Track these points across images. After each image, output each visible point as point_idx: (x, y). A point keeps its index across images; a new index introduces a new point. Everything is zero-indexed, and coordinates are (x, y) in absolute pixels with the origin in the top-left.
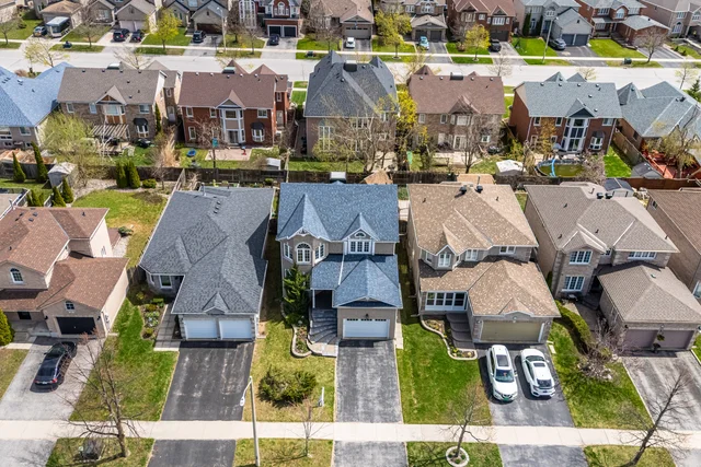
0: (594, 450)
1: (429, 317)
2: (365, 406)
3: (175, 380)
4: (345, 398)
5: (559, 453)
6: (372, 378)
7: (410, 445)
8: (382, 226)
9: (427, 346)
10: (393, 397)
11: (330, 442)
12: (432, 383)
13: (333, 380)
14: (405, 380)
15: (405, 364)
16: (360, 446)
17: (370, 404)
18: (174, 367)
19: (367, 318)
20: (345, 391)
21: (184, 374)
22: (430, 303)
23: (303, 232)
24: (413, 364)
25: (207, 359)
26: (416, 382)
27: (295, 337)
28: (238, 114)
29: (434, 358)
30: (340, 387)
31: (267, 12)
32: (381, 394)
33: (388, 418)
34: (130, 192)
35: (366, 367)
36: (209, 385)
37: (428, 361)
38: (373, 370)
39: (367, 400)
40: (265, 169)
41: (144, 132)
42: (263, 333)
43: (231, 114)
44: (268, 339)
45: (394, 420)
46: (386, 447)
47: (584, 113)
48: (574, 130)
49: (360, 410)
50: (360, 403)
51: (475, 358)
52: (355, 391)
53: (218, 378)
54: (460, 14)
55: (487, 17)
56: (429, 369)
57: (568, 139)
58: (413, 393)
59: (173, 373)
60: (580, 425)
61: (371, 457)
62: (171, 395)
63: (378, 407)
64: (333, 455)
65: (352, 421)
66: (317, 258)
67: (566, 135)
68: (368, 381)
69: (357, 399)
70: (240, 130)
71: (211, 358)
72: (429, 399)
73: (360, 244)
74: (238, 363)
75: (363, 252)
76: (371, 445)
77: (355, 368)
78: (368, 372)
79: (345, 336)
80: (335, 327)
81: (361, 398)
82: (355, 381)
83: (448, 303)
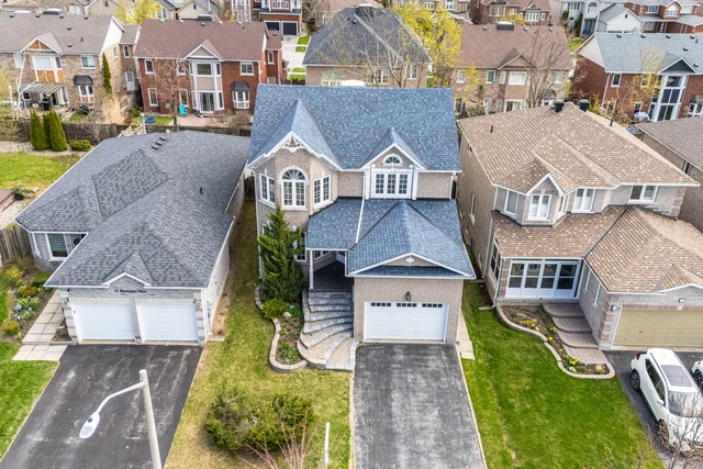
2: (412, 465)
3: (37, 413)
4: (372, 447)
8: (430, 148)
9: (517, 356)
10: (467, 447)
12: (540, 421)
13: (345, 413)
14: (487, 413)
15: (482, 386)
17: (423, 461)
18: (43, 389)
19: (407, 301)
20: (370, 433)
21: (58, 401)
22: (515, 283)
23: (293, 143)
24: (496, 387)
25: (109, 375)
26: (508, 419)
27: (277, 337)
28: (214, 69)
29: (534, 376)
30: (360, 427)
31: (264, 6)
32: (443, 439)
34: (49, 154)
35: (408, 390)
37: (525, 380)
38: (422, 396)
39: (415, 453)
41: (89, 95)
42: (220, 333)
43: (205, 69)
44: (228, 341)
47: (680, 66)
50: (403, 458)
51: (612, 374)
52: (390, 434)
54: (488, 7)
56: (529, 394)
58: (505, 438)
59: (37, 399)
62: (21, 440)
66: (317, 200)
67: (655, 100)
68: (415, 416)
69: (396, 451)
70: (217, 91)
71: (116, 375)
72: (539, 451)
73: (392, 177)
74: (167, 381)
75: (397, 195)
77: (388, 392)
78: (413, 400)
79: (368, 337)
80: (348, 321)
81: (403, 449)
82: (390, 415)
83: (547, 284)
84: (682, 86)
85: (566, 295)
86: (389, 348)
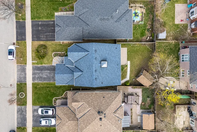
0: (25, 130)
2: (37, 73)
3: (44, 21)
4: (39, 68)
5: (24, 121)
7: (26, 84)
9: (58, 91)
10: (40, 80)
11: (26, 64)
12: (45, 91)
13: (45, 64)
14: (46, 84)
15: (52, 84)
16: (25, 71)
17: (38, 74)
18: (49, 20)
20: (42, 68)
21: (47, 23)
24: (52, 87)
25: (52, 28)
26: (45, 87)
27: (60, 53)
29: (53, 93)
30: (43, 66)
32: (41, 77)
33: (34, 79)
35: (50, 73)
36: (43, 31)
37: (52, 91)
38: (49, 75)
39: (39, 73)
42: (63, 43)
44: (61, 45)
45: (33, 80)
46: (25, 78)
49: (36, 71)
50: (38, 72)
51: (54, 105)
52: (42, 70)
53: (46, 33)
56: (50, 91)
58: (42, 86)
59: (47, 20)
60: (33, 128)
61: (22, 74)
62: (39, 21)
63: (37, 76)
64: (22, 65)
65: (33, 69)
68: (45, 74)
69: (39, 71)
72: (39, 90)
76: (25, 74)
77: (49, 70)
78: (48, 74)
81: (39, 72)
82: (45, 70)
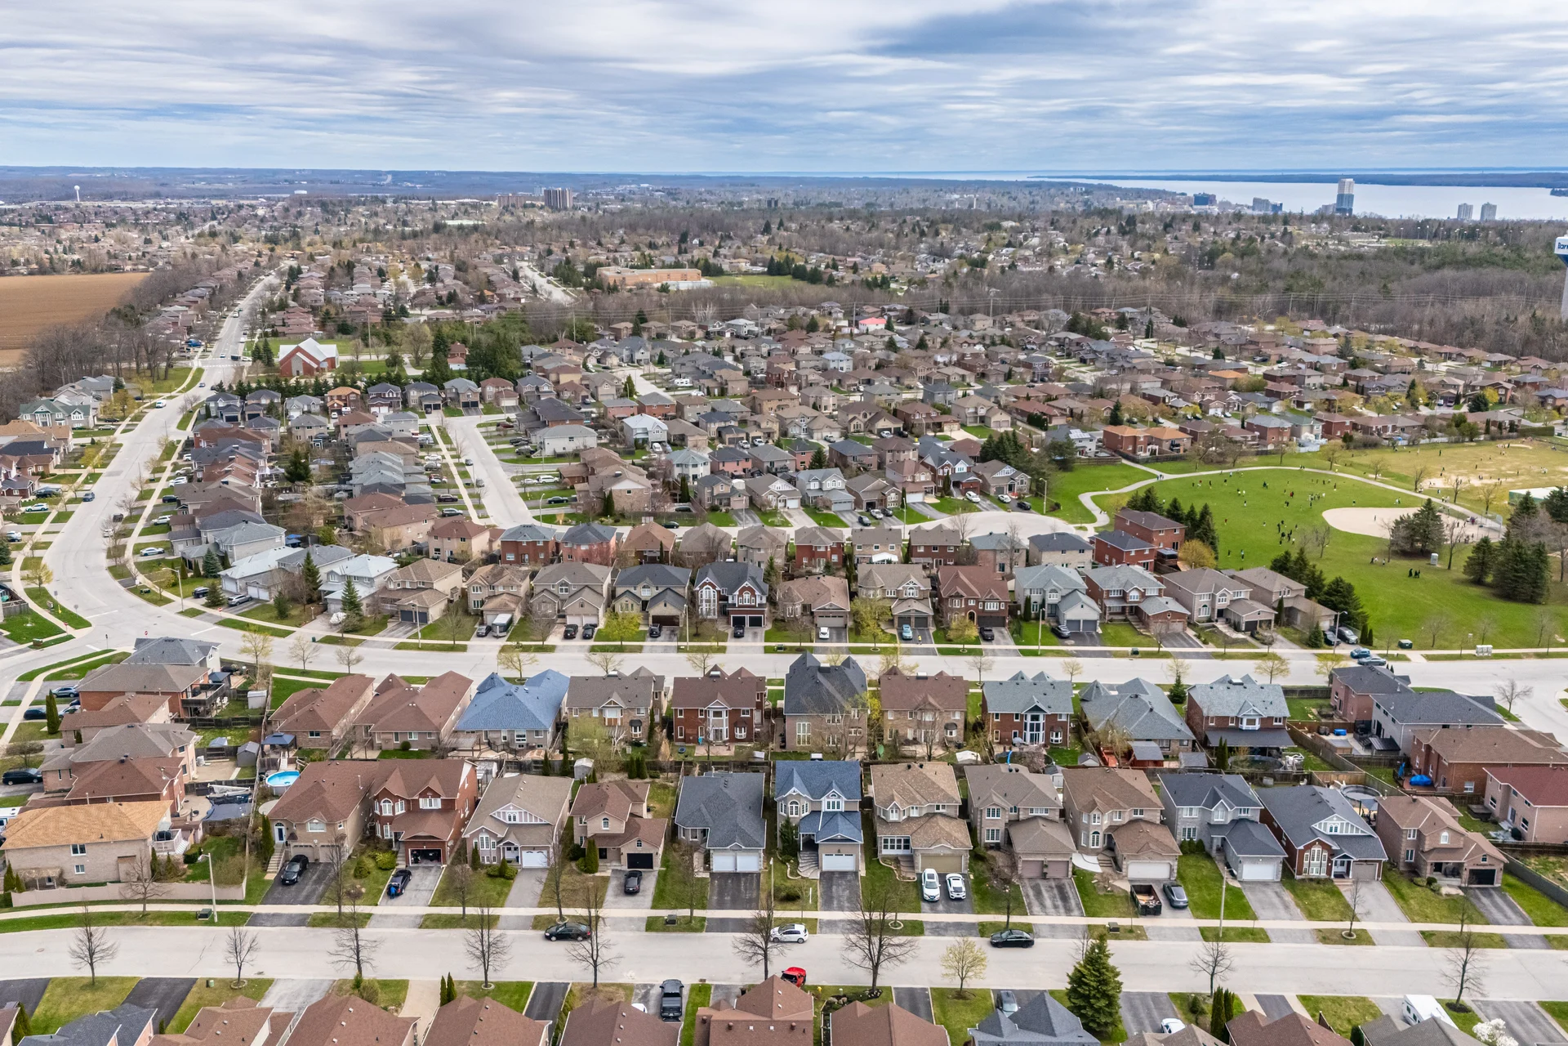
1: (885, 858)
2: (839, 903)
3: (712, 892)
4: (825, 901)
6: (844, 890)
8: (849, 790)
10: (857, 900)
14: (866, 892)
16: (835, 922)
17: (842, 903)
19: (839, 853)
20: (825, 896)
21: (717, 889)
22: (886, 847)
23: (793, 792)
28: (724, 714)
30: (821, 895)
31: (730, 601)
32: (849, 898)
34: (641, 782)
35: (839, 885)
36: (734, 894)
38: (844, 887)
39: (840, 901)
40: (752, 760)
41: (639, 732)
42: (766, 868)
43: (718, 714)
47: (1037, 709)
48: (1032, 725)
49: (835, 905)
51: (915, 880)
52: (832, 897)
53: (740, 891)
55: (978, 602)
57: (1028, 733)
58: (870, 898)
62: (711, 899)
63: (846, 904)
65: (830, 911)
66: (803, 813)
67: (1025, 729)
68: (841, 892)
69: (833, 901)
70: (725, 728)
71: (732, 881)
73: (833, 803)
74: (751, 883)
75: (836, 810)
76: (841, 921)
77: (831, 885)
79: (824, 869)
80: (817, 863)
83: (899, 847)
84: (1042, 721)
85: (907, 852)
86: (832, 873)
